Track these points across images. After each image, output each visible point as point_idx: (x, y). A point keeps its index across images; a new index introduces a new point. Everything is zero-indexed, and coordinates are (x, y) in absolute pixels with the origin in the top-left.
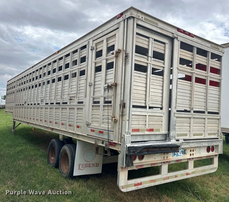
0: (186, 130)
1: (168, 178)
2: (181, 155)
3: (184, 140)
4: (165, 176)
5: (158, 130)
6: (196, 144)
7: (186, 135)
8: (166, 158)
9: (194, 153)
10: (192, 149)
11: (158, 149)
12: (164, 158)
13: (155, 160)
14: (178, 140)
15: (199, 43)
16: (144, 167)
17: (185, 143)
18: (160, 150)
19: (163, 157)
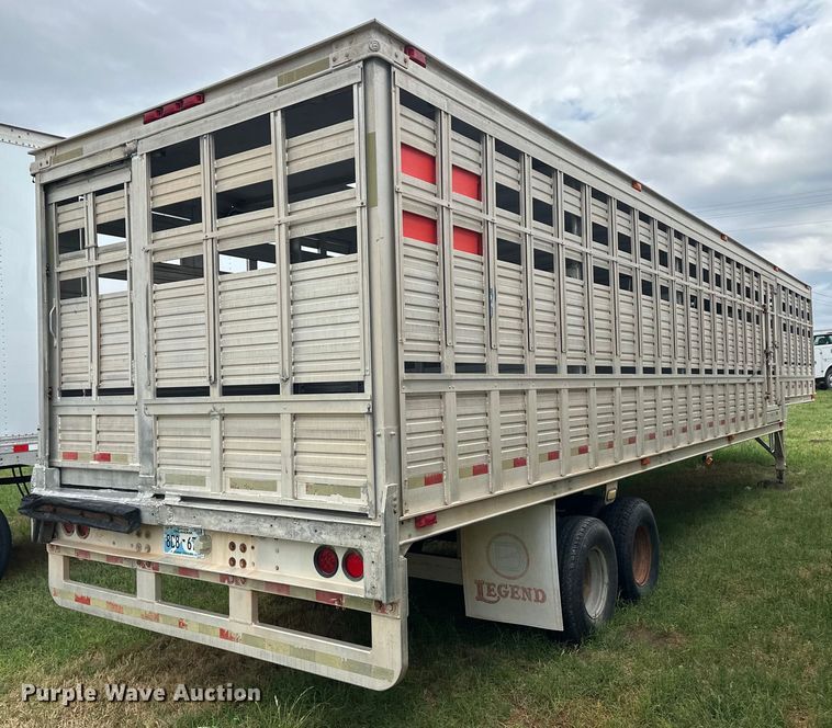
0: (198, 463)
1: (156, 617)
2: (192, 551)
3: (184, 499)
4: (147, 608)
5: (124, 459)
6: (226, 520)
7: (200, 481)
8: (143, 550)
9: (247, 556)
10: (240, 542)
11: (78, 513)
12: (139, 547)
13: (115, 547)
14: (159, 496)
15: (224, 107)
16: (93, 558)
17: (183, 511)
18: (82, 514)
19: (135, 545)
